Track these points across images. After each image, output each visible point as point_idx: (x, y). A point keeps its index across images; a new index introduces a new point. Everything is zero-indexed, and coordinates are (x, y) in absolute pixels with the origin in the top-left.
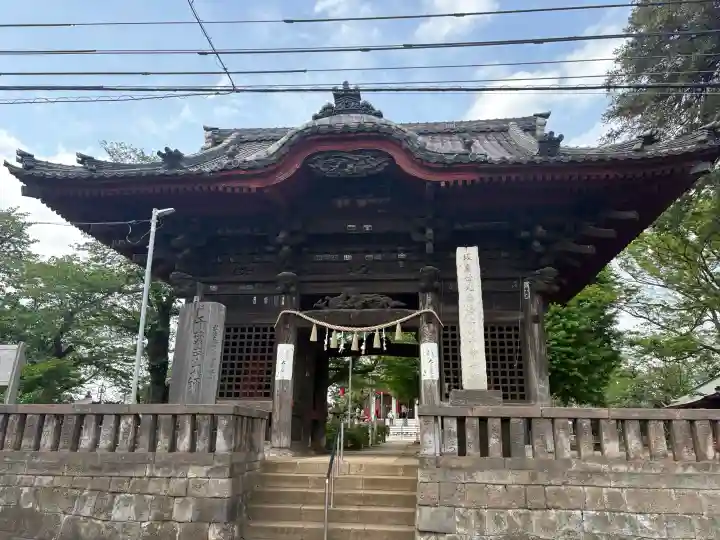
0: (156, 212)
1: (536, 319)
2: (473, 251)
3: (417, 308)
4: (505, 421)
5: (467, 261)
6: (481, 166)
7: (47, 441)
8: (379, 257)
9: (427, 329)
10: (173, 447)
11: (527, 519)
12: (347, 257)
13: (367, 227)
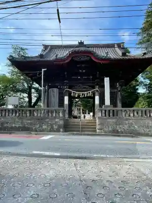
0: (43, 70)
1: (120, 91)
2: (108, 78)
3: (94, 89)
4: (113, 111)
5: (107, 81)
6: (110, 59)
7: (28, 115)
8: (86, 77)
9: (97, 93)
10: (52, 115)
11: (116, 127)
12: (79, 77)
13: (84, 71)
